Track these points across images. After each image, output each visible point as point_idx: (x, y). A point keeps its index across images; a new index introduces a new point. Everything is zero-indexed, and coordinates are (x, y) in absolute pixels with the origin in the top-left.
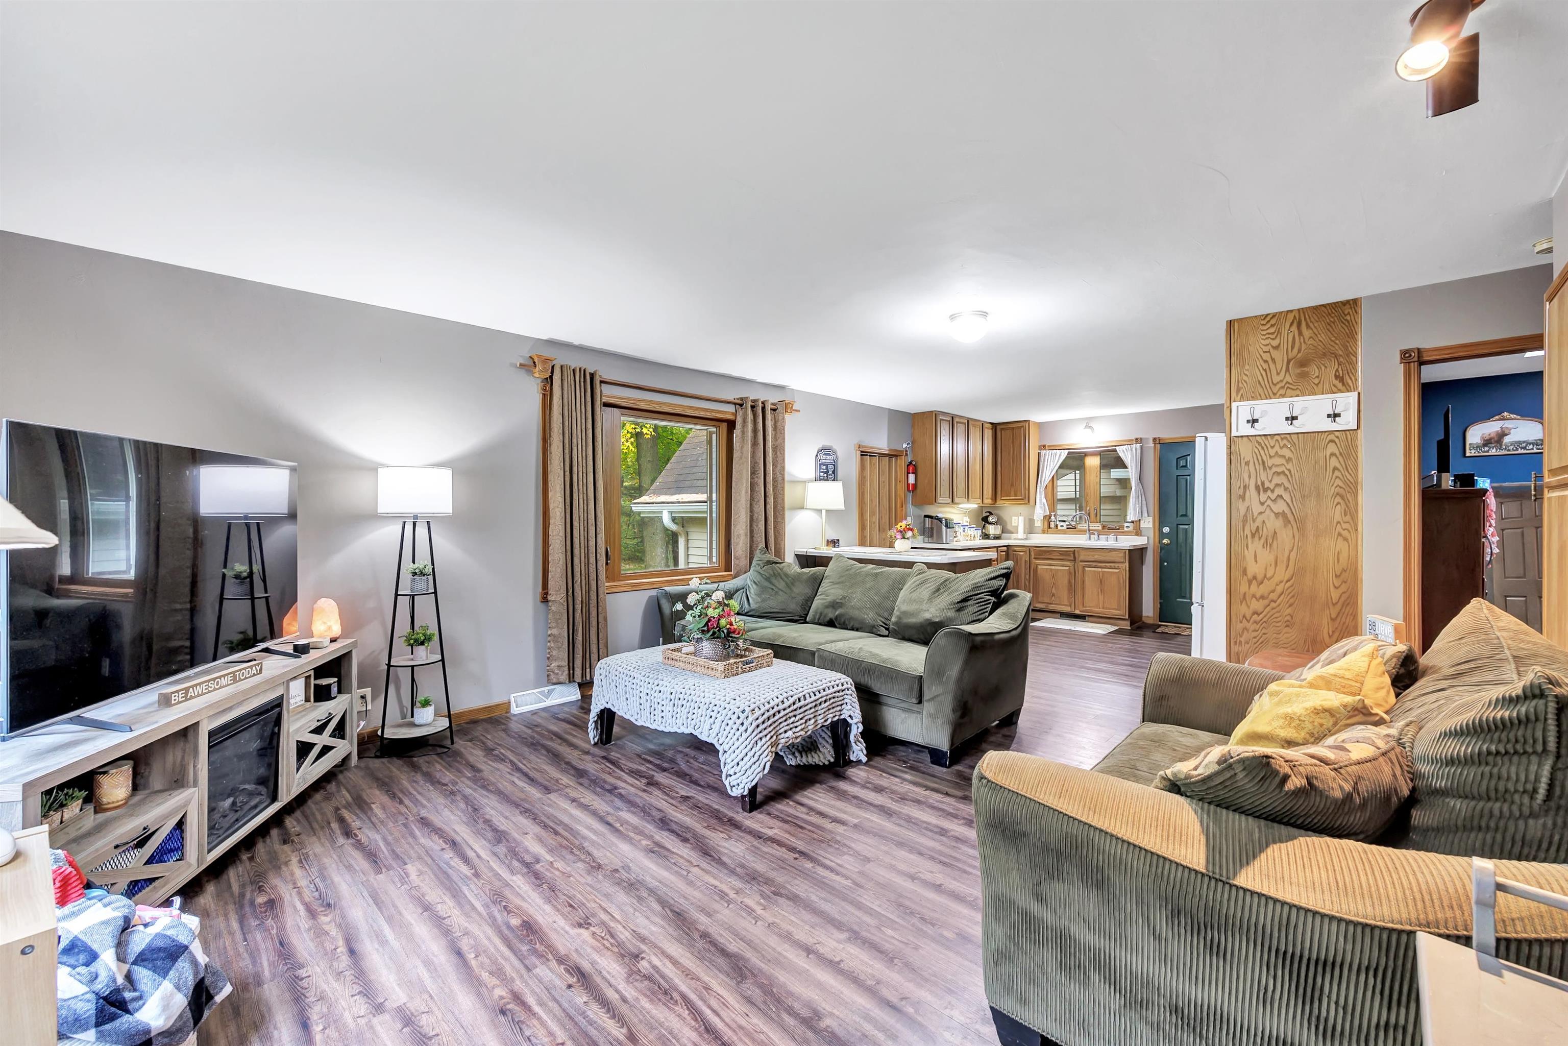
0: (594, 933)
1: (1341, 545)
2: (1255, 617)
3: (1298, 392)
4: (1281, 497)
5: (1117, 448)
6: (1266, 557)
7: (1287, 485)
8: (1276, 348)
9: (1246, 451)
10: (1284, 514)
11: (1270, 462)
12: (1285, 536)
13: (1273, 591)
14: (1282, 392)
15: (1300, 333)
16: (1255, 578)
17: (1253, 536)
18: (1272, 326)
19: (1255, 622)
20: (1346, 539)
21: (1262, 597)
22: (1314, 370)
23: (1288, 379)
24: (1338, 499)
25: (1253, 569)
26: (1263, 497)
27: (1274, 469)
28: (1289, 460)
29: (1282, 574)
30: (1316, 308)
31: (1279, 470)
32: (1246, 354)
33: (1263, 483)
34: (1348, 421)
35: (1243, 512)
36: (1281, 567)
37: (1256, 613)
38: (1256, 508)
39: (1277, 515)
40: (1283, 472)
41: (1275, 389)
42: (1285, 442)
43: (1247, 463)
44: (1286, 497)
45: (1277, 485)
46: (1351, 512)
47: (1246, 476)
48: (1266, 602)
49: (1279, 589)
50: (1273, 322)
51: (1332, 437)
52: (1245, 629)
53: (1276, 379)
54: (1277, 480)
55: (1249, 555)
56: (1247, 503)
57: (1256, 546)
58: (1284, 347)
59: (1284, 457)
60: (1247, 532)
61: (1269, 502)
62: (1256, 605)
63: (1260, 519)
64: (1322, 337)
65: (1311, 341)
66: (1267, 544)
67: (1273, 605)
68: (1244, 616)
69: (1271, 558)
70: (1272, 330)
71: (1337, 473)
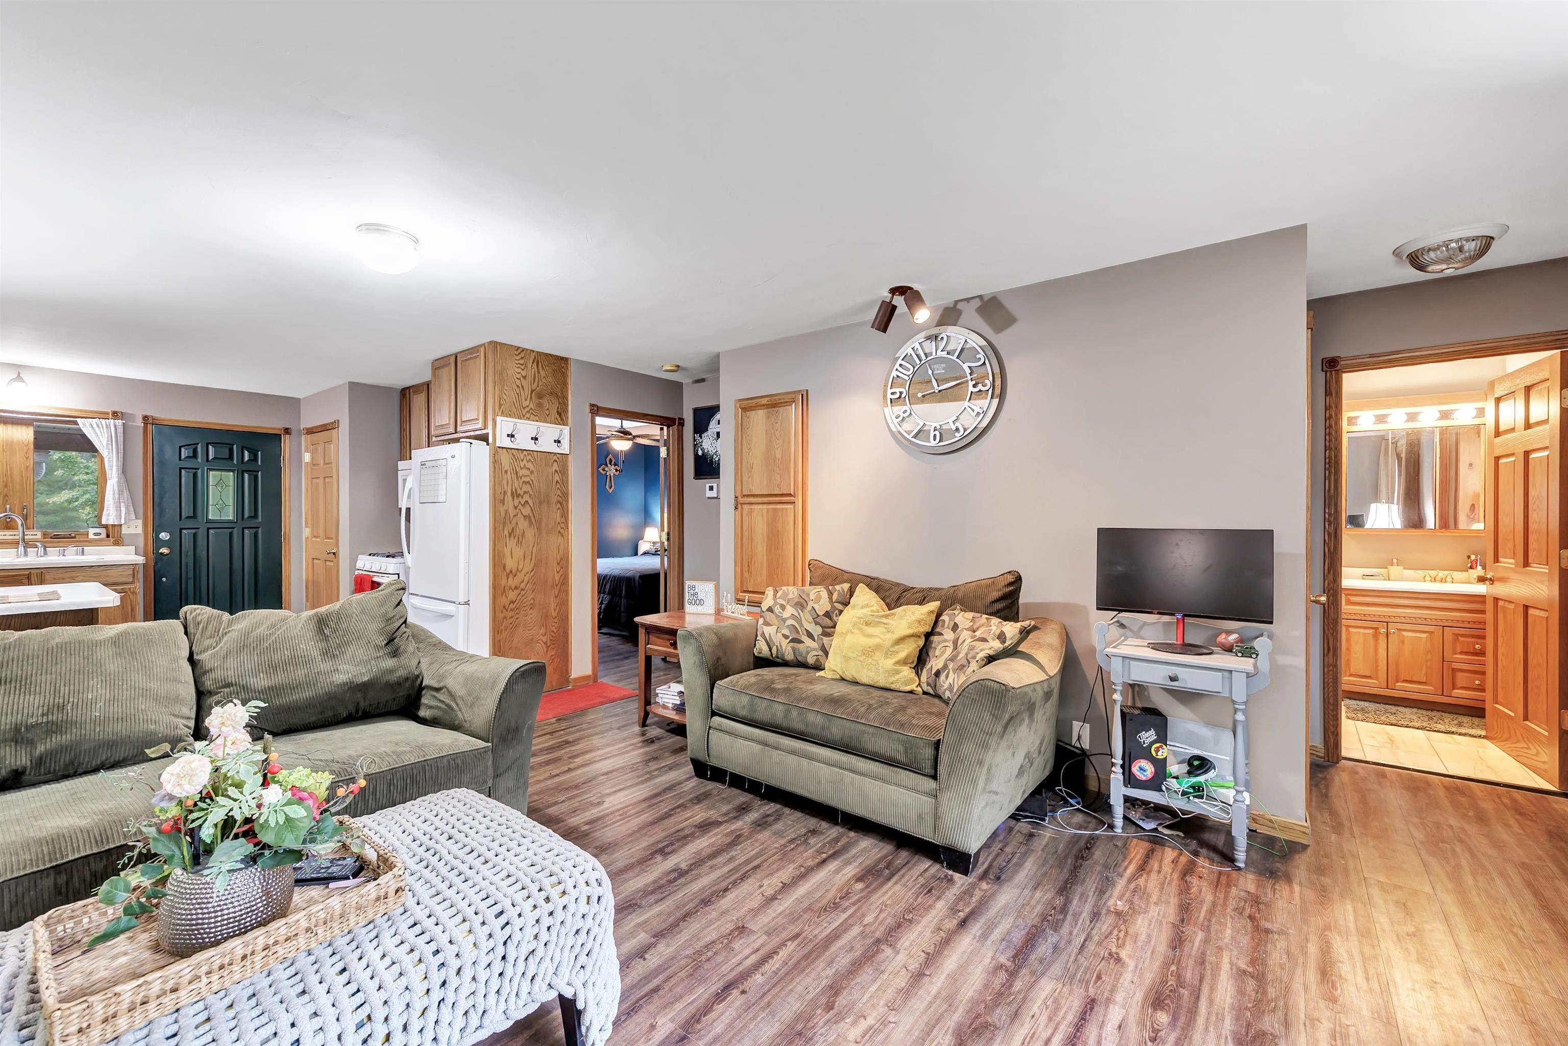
0: (1118, 947)
1: (560, 539)
2: (512, 606)
3: (537, 418)
4: (527, 502)
5: (79, 420)
6: (518, 553)
7: (531, 493)
8: (525, 377)
9: (505, 459)
10: (529, 517)
11: (521, 473)
12: (530, 534)
13: (523, 582)
14: (528, 415)
15: (539, 372)
16: (511, 572)
17: (510, 535)
18: (522, 358)
19: (512, 610)
20: (562, 536)
21: (516, 588)
22: (545, 402)
23: (531, 406)
24: (559, 505)
25: (510, 564)
26: (516, 502)
27: (523, 479)
28: (532, 472)
29: (528, 566)
30: (547, 355)
31: (527, 479)
32: (505, 375)
33: (516, 490)
34: (565, 448)
35: (503, 514)
36: (528, 560)
37: (512, 602)
38: (512, 512)
39: (525, 517)
40: (528, 482)
41: (524, 412)
42: (530, 457)
43: (506, 472)
44: (530, 502)
45: (525, 492)
46: (565, 515)
47: (505, 483)
48: (518, 591)
49: (526, 579)
50: (522, 355)
51: (555, 458)
52: (505, 618)
53: (525, 404)
54: (526, 488)
55: (507, 552)
56: (505, 507)
57: (511, 543)
58: (529, 378)
59: (529, 469)
60: (506, 532)
61: (520, 506)
62: (512, 595)
63: (514, 522)
64: (550, 379)
65: (544, 381)
66: (519, 543)
67: (523, 592)
68: (504, 607)
69: (522, 553)
70: (521, 362)
71: (558, 486)
